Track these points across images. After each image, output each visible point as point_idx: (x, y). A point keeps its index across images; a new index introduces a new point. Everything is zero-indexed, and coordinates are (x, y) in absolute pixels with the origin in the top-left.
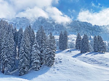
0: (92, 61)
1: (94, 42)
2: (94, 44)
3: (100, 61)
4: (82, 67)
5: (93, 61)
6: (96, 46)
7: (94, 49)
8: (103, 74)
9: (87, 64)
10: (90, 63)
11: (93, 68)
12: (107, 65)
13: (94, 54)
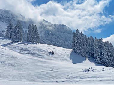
0: (24, 51)
1: (28, 31)
2: (28, 34)
3: (33, 51)
4: (12, 57)
5: (26, 51)
6: (29, 36)
7: (28, 38)
8: (37, 65)
9: (18, 54)
10: (22, 54)
11: (26, 59)
12: (40, 55)
13: (28, 44)
